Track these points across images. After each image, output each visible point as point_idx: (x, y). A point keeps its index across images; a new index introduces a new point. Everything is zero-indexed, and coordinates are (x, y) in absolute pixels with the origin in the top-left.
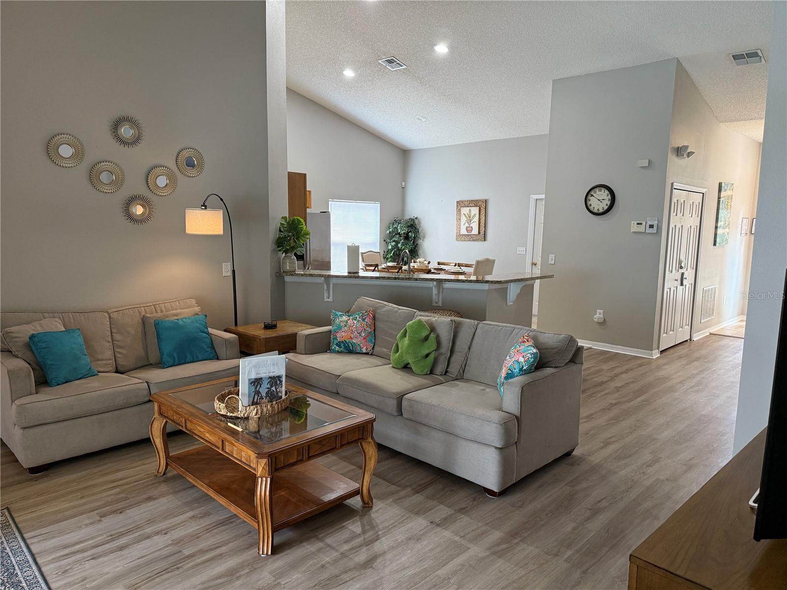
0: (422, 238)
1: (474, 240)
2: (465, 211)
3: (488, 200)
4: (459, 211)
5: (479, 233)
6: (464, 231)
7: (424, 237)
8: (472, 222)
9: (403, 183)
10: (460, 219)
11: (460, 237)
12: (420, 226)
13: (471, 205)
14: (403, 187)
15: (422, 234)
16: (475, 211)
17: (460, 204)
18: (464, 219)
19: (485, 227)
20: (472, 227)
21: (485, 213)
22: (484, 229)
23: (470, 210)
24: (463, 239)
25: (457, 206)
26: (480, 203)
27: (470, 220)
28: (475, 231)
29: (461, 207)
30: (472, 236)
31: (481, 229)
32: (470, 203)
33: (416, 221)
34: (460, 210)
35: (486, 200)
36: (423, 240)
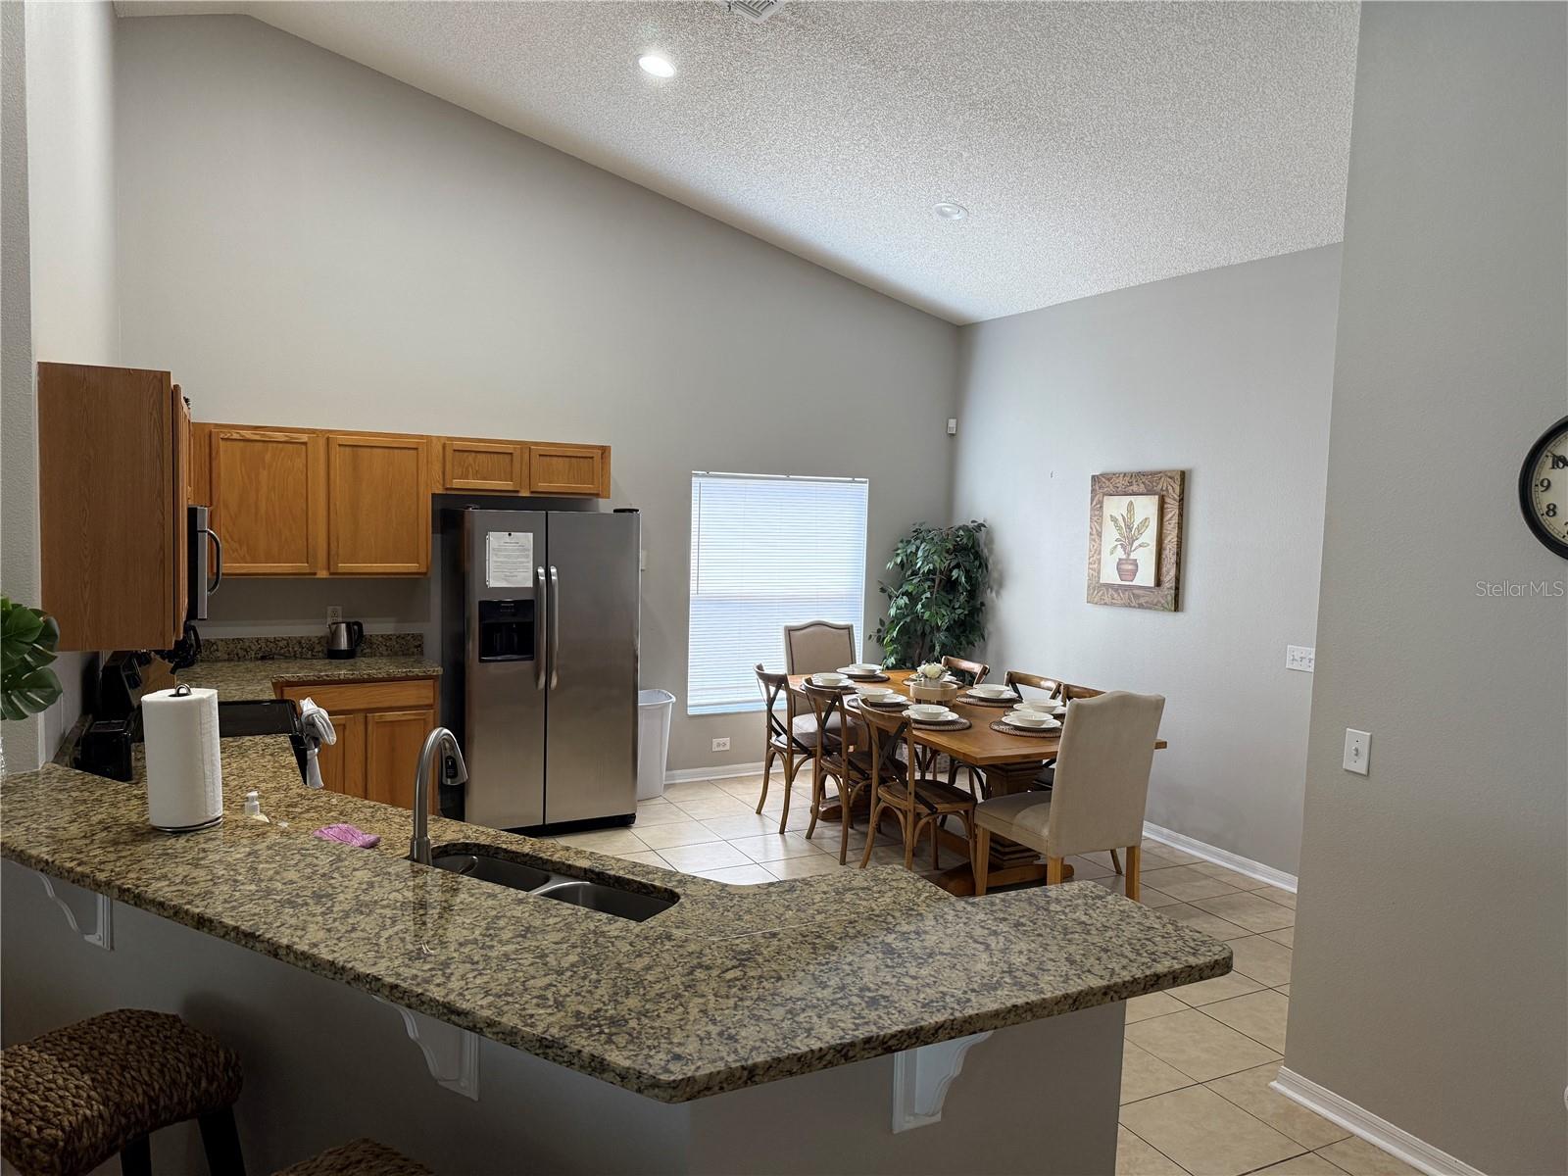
0: (995, 588)
1: (1141, 606)
2: (1115, 506)
3: (1190, 471)
4: (1097, 508)
5: (1158, 583)
6: (1110, 575)
7: (1001, 585)
8: (1136, 544)
9: (952, 423)
10: (1100, 534)
11: (1101, 593)
12: (991, 551)
13: (1135, 488)
14: (953, 435)
15: (995, 575)
16: (1146, 507)
17: (1104, 485)
18: (1111, 535)
19: (1178, 564)
20: (1135, 563)
21: (1181, 515)
22: (1173, 573)
23: (1131, 503)
24: (1107, 599)
25: (1093, 491)
26: (1163, 484)
27: (1128, 541)
28: (1145, 577)
29: (1105, 494)
30: (1136, 592)
31: (1164, 570)
32: (1131, 484)
33: (982, 536)
34: (1101, 503)
35: (1183, 474)
36: (998, 593)
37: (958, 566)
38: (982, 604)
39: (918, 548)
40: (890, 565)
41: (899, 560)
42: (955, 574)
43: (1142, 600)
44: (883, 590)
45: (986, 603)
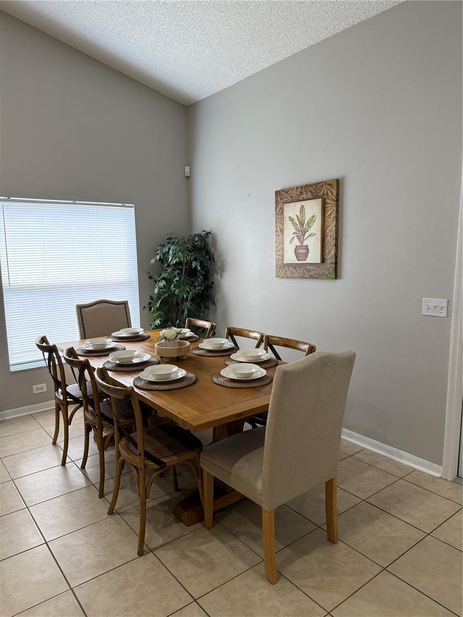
0: (219, 272)
1: (311, 277)
2: (292, 210)
3: (343, 178)
4: (280, 212)
5: (323, 260)
6: (290, 257)
7: (223, 270)
8: (307, 234)
9: (187, 169)
10: (282, 231)
11: (285, 270)
12: (215, 249)
13: (304, 196)
14: (188, 177)
15: (219, 264)
16: (313, 208)
17: (283, 197)
18: (290, 230)
19: (336, 246)
20: (307, 248)
21: (337, 211)
22: (333, 252)
23: (302, 207)
24: (288, 274)
25: (277, 202)
26: (324, 190)
27: (301, 233)
28: (314, 256)
29: (284, 203)
30: (308, 267)
31: (327, 251)
32: (302, 193)
33: (209, 240)
34: (282, 209)
35: (338, 181)
36: (221, 276)
37: (195, 259)
38: (213, 283)
39: (169, 249)
40: (153, 261)
41: (158, 257)
42: (194, 264)
43: (312, 273)
44: (150, 278)
45: (215, 282)
